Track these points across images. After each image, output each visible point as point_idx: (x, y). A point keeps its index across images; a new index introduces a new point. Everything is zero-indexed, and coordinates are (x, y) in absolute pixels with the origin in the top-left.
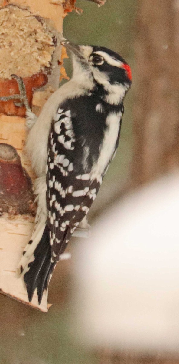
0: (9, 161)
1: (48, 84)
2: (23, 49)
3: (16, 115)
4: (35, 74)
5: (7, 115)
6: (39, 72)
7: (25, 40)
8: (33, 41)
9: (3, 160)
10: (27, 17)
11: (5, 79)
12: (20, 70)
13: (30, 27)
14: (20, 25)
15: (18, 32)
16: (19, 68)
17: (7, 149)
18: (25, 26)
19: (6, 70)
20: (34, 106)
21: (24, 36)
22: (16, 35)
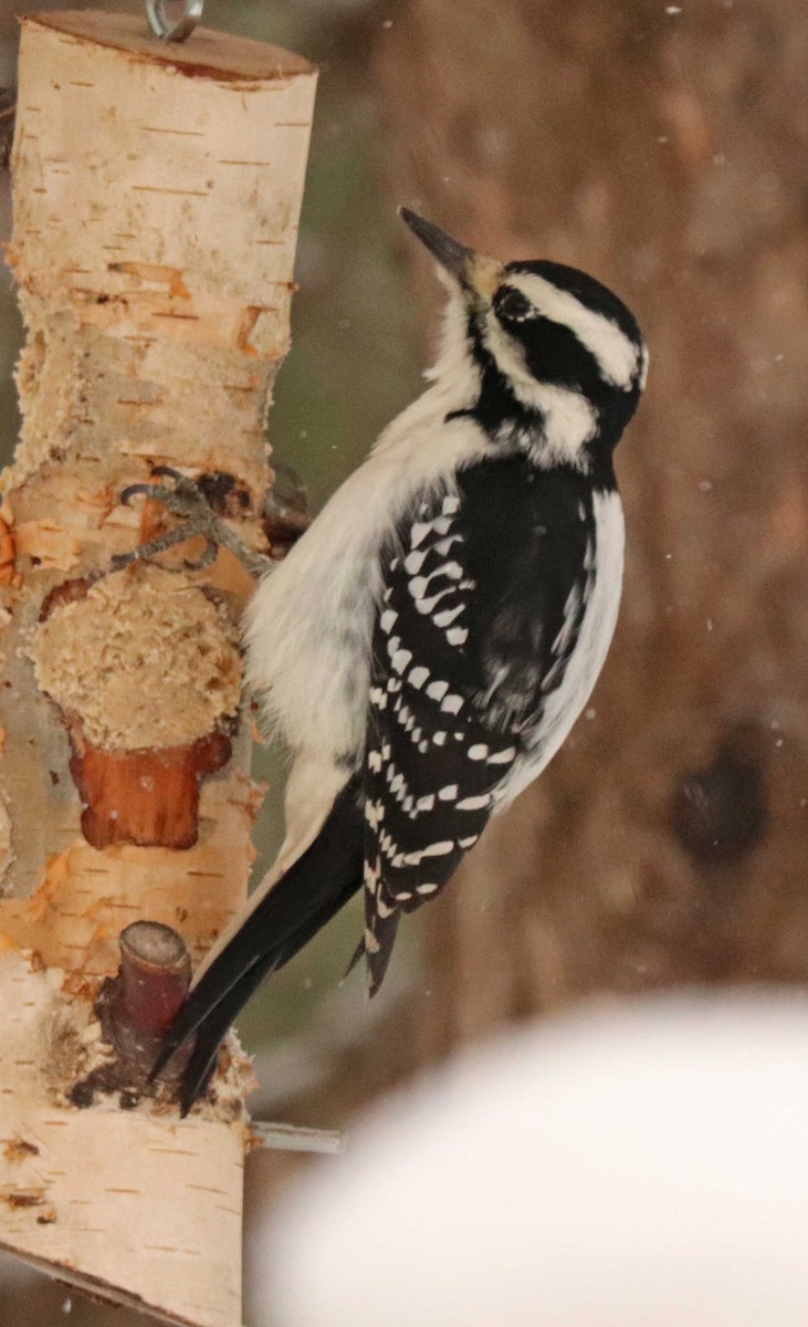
0: (166, 967)
1: (233, 760)
2: (173, 672)
3: (159, 844)
4: (201, 736)
5: (138, 845)
6: (211, 730)
7: (174, 648)
8: (192, 651)
9: (151, 965)
10: (181, 589)
11: (128, 753)
12: (164, 728)
13: (186, 615)
14: (164, 612)
15: (159, 629)
16: (163, 723)
17: (158, 935)
18: (177, 613)
19: (128, 727)
20: (202, 820)
21: (174, 640)
22: (152, 638)
